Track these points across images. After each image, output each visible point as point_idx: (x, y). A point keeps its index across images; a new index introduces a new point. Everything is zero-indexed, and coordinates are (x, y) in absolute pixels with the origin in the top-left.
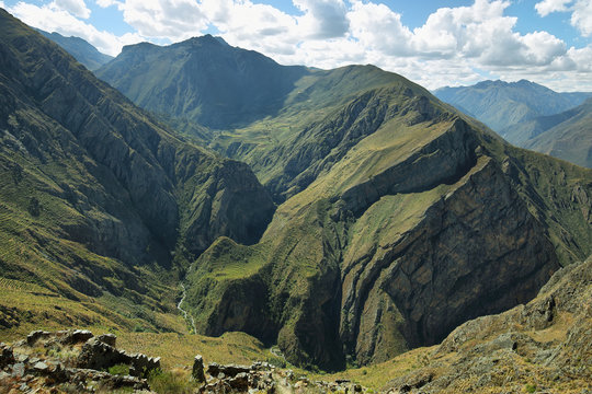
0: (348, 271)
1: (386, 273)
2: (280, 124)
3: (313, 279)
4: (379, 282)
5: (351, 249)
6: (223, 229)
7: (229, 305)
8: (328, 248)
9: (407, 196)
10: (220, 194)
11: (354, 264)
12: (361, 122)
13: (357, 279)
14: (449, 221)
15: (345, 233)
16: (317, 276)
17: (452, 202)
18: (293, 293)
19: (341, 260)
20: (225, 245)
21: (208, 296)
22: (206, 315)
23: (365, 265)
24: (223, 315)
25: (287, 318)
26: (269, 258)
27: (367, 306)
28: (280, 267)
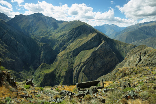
0: (74, 69)
1: (83, 68)
2: (58, 35)
3: (66, 71)
4: (82, 71)
5: (75, 64)
6: (43, 61)
7: (45, 80)
8: (70, 64)
9: (87, 50)
10: (42, 52)
11: (76, 67)
12: (76, 34)
13: (77, 70)
14: (97, 56)
15: (74, 60)
16: (67, 71)
17: (97, 51)
18: (61, 75)
19: (73, 66)
20: (44, 65)
21: (40, 78)
22: (39, 83)
23: (78, 67)
24: (44, 82)
25: (60, 81)
26: (55, 67)
27: (79, 77)
28: (58, 69)
